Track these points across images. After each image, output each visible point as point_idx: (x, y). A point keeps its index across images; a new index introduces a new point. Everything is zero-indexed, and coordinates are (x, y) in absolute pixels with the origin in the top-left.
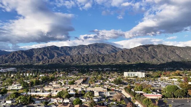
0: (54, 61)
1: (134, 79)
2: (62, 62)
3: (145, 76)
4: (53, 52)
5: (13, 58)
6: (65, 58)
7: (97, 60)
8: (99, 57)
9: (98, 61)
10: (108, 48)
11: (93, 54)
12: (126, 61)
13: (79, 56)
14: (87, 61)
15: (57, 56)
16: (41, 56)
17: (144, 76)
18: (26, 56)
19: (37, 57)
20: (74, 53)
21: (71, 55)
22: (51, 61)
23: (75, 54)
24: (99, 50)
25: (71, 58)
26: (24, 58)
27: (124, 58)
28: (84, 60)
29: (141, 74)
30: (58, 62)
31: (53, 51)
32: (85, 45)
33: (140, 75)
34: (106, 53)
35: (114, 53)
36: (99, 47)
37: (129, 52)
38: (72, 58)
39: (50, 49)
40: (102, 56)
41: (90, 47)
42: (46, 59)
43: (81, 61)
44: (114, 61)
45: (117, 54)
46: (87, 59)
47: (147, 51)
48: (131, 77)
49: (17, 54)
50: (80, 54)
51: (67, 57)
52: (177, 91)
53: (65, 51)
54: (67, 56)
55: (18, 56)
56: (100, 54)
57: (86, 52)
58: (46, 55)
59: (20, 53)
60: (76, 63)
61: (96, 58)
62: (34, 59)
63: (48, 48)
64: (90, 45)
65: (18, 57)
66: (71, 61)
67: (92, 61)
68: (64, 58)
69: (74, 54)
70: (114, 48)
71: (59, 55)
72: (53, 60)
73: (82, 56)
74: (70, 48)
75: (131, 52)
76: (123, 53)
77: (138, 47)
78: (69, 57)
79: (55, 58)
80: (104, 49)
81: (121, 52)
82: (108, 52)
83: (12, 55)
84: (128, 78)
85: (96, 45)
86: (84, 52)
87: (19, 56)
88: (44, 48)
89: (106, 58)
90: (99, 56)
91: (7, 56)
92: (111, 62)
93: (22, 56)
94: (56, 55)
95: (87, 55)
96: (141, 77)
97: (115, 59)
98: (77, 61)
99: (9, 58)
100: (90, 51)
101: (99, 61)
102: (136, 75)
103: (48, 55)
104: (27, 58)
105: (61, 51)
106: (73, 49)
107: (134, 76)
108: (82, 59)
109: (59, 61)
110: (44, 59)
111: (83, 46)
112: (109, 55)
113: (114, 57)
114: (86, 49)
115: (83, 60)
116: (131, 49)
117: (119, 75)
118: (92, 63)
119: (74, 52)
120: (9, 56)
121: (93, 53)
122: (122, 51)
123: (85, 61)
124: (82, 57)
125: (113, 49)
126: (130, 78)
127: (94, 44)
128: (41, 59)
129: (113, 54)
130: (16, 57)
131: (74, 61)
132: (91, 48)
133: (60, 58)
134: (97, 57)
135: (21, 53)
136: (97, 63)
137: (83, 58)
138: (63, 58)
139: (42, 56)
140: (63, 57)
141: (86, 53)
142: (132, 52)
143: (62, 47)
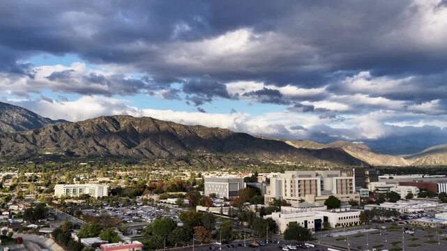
1: (81, 201)
3: (109, 194)
12: (63, 151)
17: (105, 194)
27: (58, 146)
29: (100, 188)
33: (96, 192)
35: (32, 132)
37: (73, 131)
45: (41, 134)
47: (116, 129)
48: (73, 197)
52: (174, 231)
75: (77, 131)
76: (57, 133)
77: (95, 119)
81: (52, 129)
84: (66, 201)
96: (99, 197)
97: (32, 147)
102: (87, 192)
107: (81, 193)
112: (15, 136)
116: (80, 122)
117: (41, 191)
122: (56, 128)
126: (70, 198)
129: (29, 133)
142: (80, 131)
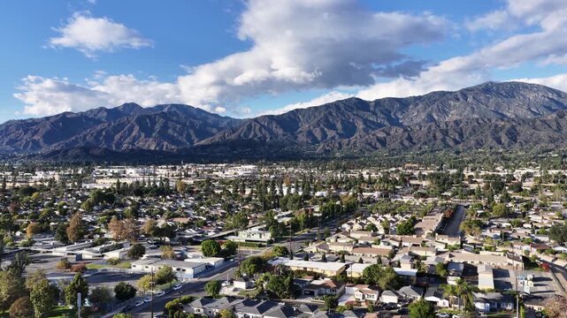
0: (355, 143)
2: (378, 145)
4: (352, 117)
5: (250, 137)
6: (388, 134)
7: (490, 139)
8: (496, 130)
9: (494, 143)
10: (531, 96)
11: (477, 120)
13: (430, 127)
14: (457, 143)
15: (364, 129)
16: (318, 129)
18: (280, 131)
19: (310, 133)
20: (416, 117)
21: (405, 124)
22: (348, 145)
23: (419, 120)
24: (497, 104)
25: (406, 135)
26: (277, 136)
28: (448, 139)
30: (368, 147)
31: (355, 115)
32: (451, 93)
34: (523, 113)
36: (498, 94)
38: (409, 135)
39: (343, 109)
40: (508, 126)
41: (465, 98)
42: (333, 138)
43: (438, 142)
44: (552, 140)
46: (457, 137)
49: (258, 126)
50: (433, 120)
51: (392, 133)
53: (387, 114)
54: (394, 128)
55: (260, 130)
56: (502, 120)
57: (452, 112)
58: (333, 127)
59: (266, 124)
60: (420, 148)
61: (488, 133)
62: (302, 138)
63: (337, 105)
64: (467, 90)
65: (259, 135)
66: (406, 143)
67: (473, 142)
68: (385, 135)
69: (415, 122)
70: (555, 98)
71: (369, 125)
72: (353, 139)
73: (439, 126)
74: (403, 103)
78: (401, 131)
79: (357, 135)
80: (517, 101)
82: (533, 112)
83: (246, 128)
85: (488, 89)
86: (446, 113)
87: (263, 129)
88: (327, 106)
89: (525, 131)
90: (496, 126)
91: (234, 132)
92: (543, 145)
93: (271, 132)
94: (360, 125)
95: (457, 123)
98: (425, 143)
99: (239, 136)
100: (468, 109)
101: (499, 142)
103: (339, 126)
104: (284, 135)
105: (375, 114)
106: (411, 106)
108: (439, 135)
109: (370, 144)
110: (329, 137)
111: (443, 94)
113: (555, 128)
114: (452, 103)
115: (443, 140)
118: (474, 150)
119: (416, 114)
120: (240, 131)
121: (476, 116)
123: (451, 143)
124: (441, 131)
125: (551, 99)
127: (480, 86)
128: (319, 139)
130: (255, 135)
131: (414, 144)
132: (470, 99)
133: (373, 135)
134: (493, 128)
135: (268, 124)
136: (491, 148)
137: (445, 133)
138: (381, 135)
139: (322, 130)
140: (383, 131)
141: (453, 116)
143: (378, 102)
